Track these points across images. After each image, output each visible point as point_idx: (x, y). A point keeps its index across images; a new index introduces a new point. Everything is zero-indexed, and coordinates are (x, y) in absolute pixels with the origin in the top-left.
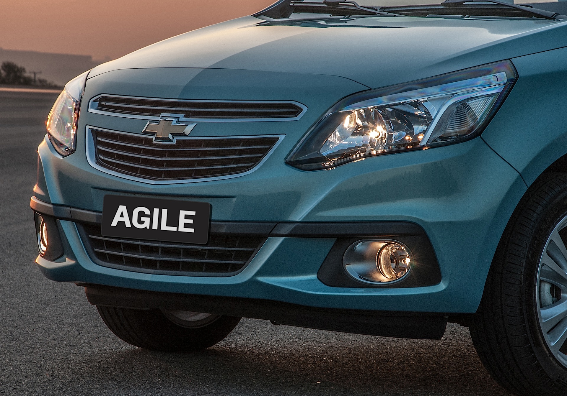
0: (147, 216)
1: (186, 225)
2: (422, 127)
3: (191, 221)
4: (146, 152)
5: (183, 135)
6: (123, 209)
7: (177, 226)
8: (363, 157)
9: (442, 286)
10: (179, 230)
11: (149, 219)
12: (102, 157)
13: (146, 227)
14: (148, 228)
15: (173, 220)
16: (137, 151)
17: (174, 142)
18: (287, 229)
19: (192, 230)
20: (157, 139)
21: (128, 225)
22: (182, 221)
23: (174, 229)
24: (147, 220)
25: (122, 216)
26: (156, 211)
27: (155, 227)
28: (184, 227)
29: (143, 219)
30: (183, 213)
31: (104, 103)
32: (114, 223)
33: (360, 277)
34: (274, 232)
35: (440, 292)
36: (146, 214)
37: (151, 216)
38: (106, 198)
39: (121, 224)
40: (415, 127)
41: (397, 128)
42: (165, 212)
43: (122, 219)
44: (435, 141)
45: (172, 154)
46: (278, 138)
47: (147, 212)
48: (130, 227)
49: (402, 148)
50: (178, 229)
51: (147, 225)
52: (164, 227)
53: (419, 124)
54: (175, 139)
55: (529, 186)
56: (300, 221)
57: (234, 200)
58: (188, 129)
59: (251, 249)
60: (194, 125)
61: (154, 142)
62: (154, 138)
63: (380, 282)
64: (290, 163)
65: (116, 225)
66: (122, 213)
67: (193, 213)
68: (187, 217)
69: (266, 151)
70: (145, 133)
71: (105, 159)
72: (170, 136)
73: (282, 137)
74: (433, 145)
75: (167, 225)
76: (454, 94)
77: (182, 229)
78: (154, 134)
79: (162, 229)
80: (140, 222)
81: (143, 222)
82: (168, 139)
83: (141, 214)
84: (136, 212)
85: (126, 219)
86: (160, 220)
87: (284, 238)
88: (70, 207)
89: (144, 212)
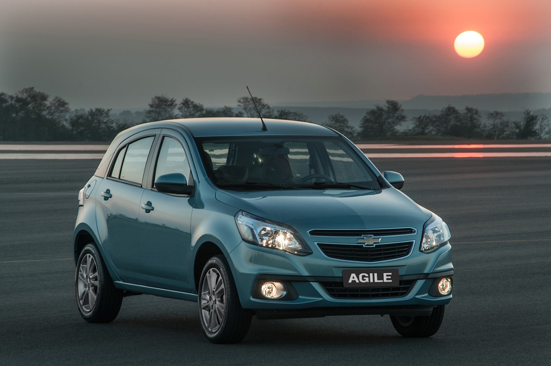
0: (367, 277)
1: (387, 279)
3: (390, 277)
4: (360, 251)
5: (378, 243)
6: (353, 275)
7: (383, 279)
14: (368, 281)
15: (380, 277)
17: (375, 246)
19: (391, 281)
21: (357, 281)
22: (385, 277)
23: (382, 281)
24: (367, 279)
25: (353, 278)
26: (371, 275)
27: (372, 281)
29: (365, 278)
30: (385, 274)
32: (350, 281)
34: (419, 278)
37: (369, 277)
38: (343, 271)
39: (354, 282)
42: (376, 275)
43: (354, 279)
45: (375, 251)
47: (367, 275)
48: (359, 282)
50: (383, 281)
52: (376, 281)
54: (374, 244)
56: (431, 272)
57: (406, 266)
58: (380, 241)
59: (409, 286)
60: (381, 239)
62: (364, 245)
67: (391, 274)
68: (387, 276)
69: (411, 247)
70: (358, 243)
75: (378, 279)
77: (385, 281)
78: (364, 243)
80: (363, 280)
81: (365, 280)
82: (371, 245)
83: (363, 276)
84: (361, 276)
85: (356, 279)
86: (374, 278)
87: (425, 280)
88: (315, 276)
89: (365, 275)
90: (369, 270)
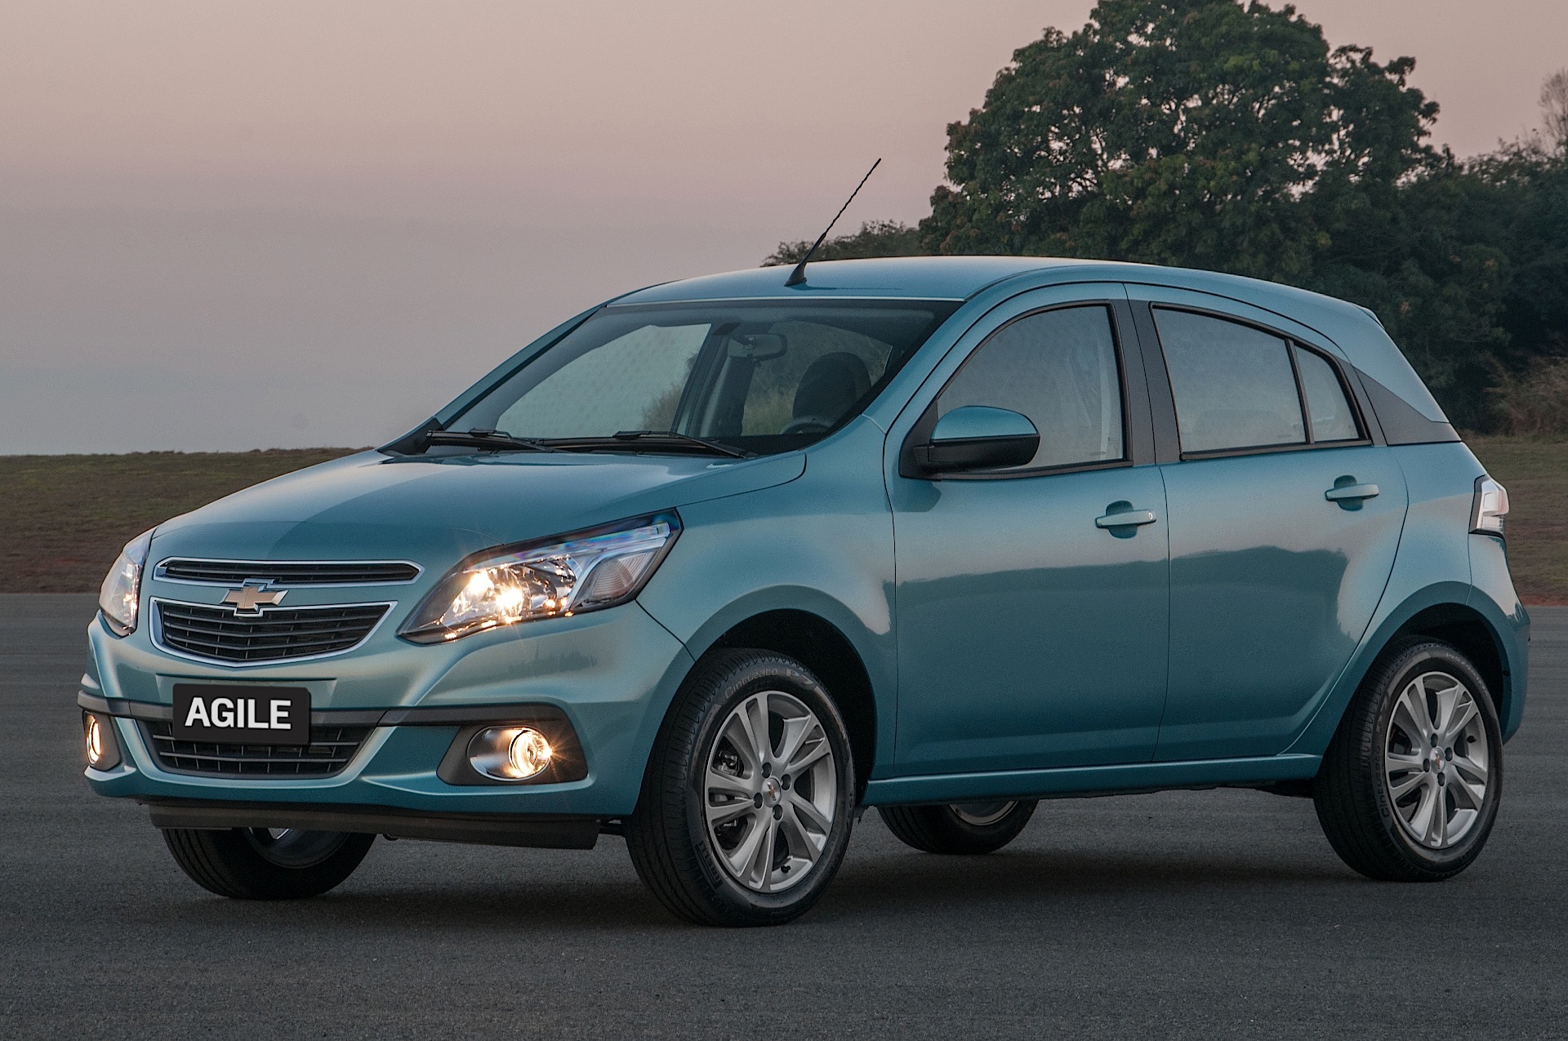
0: (230, 710)
1: (280, 720)
2: (567, 590)
3: (285, 714)
4: (226, 627)
5: (272, 605)
6: (198, 702)
7: (269, 722)
8: (496, 625)
9: (588, 782)
10: (272, 727)
11: (232, 713)
12: (170, 637)
13: (229, 725)
14: (232, 726)
15: (263, 714)
16: (215, 626)
17: (261, 614)
18: (402, 717)
19: (288, 726)
20: (239, 610)
21: (207, 723)
22: (275, 714)
23: (265, 725)
24: (230, 716)
25: (198, 711)
26: (241, 702)
27: (241, 724)
28: (279, 722)
29: (225, 714)
30: (274, 704)
31: (173, 569)
32: (189, 723)
33: (488, 773)
34: (384, 721)
35: (584, 789)
36: (228, 707)
37: (235, 710)
38: (177, 687)
39: (197, 723)
40: (558, 590)
41: (539, 591)
42: (251, 703)
43: (198, 716)
44: (581, 605)
45: (258, 629)
46: (389, 606)
47: (230, 705)
48: (209, 725)
49: (543, 614)
50: (269, 725)
51: (230, 722)
52: (252, 724)
53: (562, 585)
54: (262, 610)
55: (696, 660)
56: (416, 705)
57: (335, 682)
58: (278, 598)
59: (355, 744)
60: (285, 592)
61: (235, 614)
62: (235, 609)
63: (515, 778)
64: (402, 637)
66: (198, 707)
67: (288, 703)
68: (280, 708)
69: (374, 622)
70: (224, 603)
71: (174, 638)
72: (256, 607)
73: (393, 605)
74: (578, 610)
75: (256, 721)
76: (603, 550)
77: (275, 725)
78: (236, 604)
79: (249, 726)
80: (220, 717)
81: (225, 719)
82: (253, 611)
83: (222, 708)
84: (215, 705)
85: (203, 716)
86: (244, 715)
87: (395, 727)
88: (130, 701)
89: (224, 705)
90: (236, 691)
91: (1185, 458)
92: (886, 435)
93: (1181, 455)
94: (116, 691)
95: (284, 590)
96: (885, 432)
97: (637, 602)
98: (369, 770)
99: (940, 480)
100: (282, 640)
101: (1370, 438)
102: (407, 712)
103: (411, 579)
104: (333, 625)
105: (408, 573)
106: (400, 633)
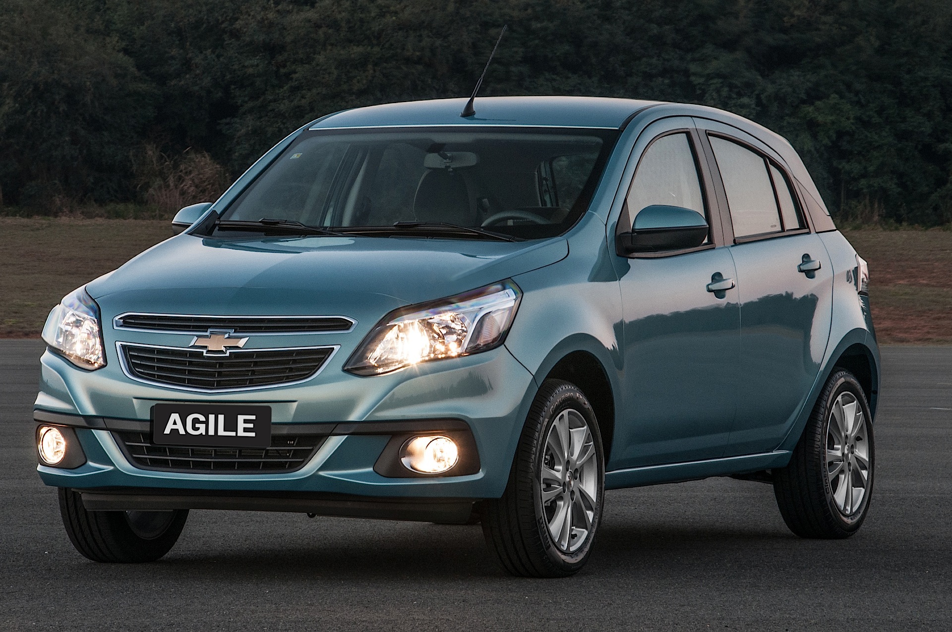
0: (202, 422)
1: (245, 430)
3: (251, 426)
4: (193, 364)
5: (237, 347)
6: (175, 417)
7: (236, 431)
9: (480, 475)
10: (239, 435)
11: (204, 425)
12: (139, 370)
13: (202, 434)
14: (204, 434)
15: (231, 425)
16: (183, 362)
17: (228, 354)
18: (350, 429)
19: (253, 434)
20: (208, 352)
21: (182, 432)
22: (241, 425)
23: (233, 434)
24: (202, 427)
25: (175, 423)
26: (212, 417)
27: (211, 432)
28: (244, 432)
29: (197, 425)
30: (241, 418)
31: (132, 321)
32: (167, 431)
33: (413, 469)
34: (335, 431)
36: (201, 420)
37: (206, 423)
39: (175, 431)
40: (446, 337)
42: (221, 418)
43: (175, 427)
45: (223, 365)
46: (333, 349)
47: (202, 418)
48: (185, 433)
50: (237, 434)
51: (202, 430)
52: (221, 432)
53: (451, 334)
54: (228, 351)
55: (539, 387)
56: (363, 420)
57: (295, 404)
58: (241, 342)
59: (311, 448)
60: (248, 339)
61: (204, 354)
62: (205, 351)
64: (348, 371)
65: (169, 433)
66: (175, 420)
67: (253, 417)
68: (246, 421)
69: (321, 361)
70: (195, 347)
71: (143, 371)
72: (223, 349)
73: (336, 348)
74: (471, 352)
75: (224, 431)
76: (481, 308)
77: (241, 433)
78: (205, 347)
79: (219, 434)
80: (195, 429)
81: (198, 429)
82: (220, 352)
83: (195, 421)
84: (189, 419)
85: (179, 426)
86: (216, 425)
87: (347, 436)
88: (103, 417)
89: (198, 419)
90: (207, 408)
91: (736, 243)
92: (606, 225)
93: (734, 240)
94: (90, 410)
95: (247, 337)
96: (605, 223)
97: (505, 346)
98: (325, 466)
99: (634, 258)
100: (244, 373)
101: (808, 227)
102: (356, 426)
103: (348, 329)
104: (288, 362)
105: (346, 325)
106: (346, 368)
